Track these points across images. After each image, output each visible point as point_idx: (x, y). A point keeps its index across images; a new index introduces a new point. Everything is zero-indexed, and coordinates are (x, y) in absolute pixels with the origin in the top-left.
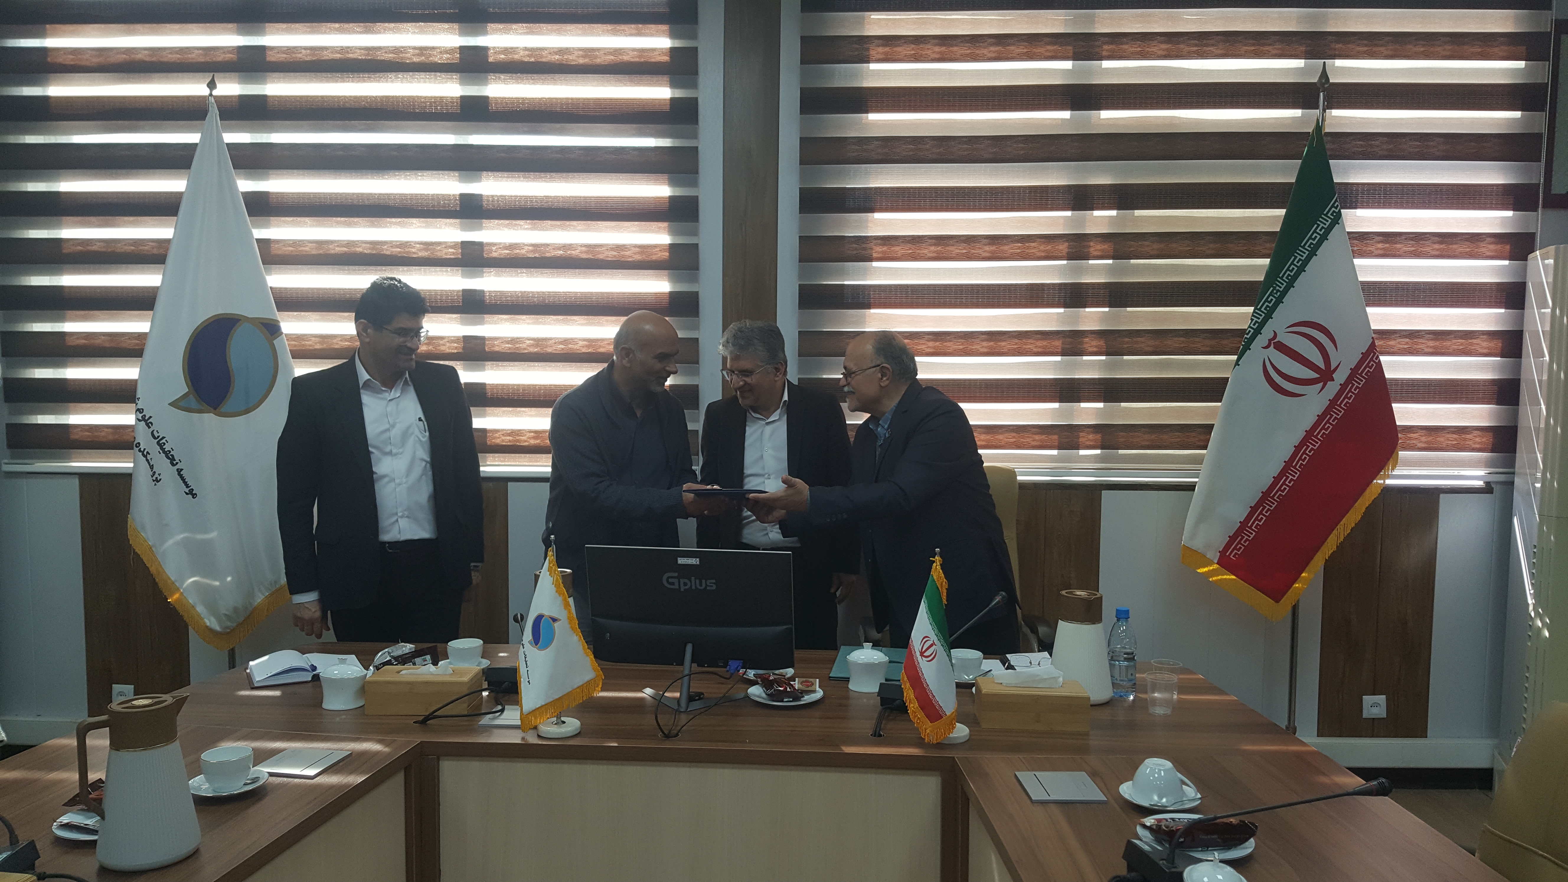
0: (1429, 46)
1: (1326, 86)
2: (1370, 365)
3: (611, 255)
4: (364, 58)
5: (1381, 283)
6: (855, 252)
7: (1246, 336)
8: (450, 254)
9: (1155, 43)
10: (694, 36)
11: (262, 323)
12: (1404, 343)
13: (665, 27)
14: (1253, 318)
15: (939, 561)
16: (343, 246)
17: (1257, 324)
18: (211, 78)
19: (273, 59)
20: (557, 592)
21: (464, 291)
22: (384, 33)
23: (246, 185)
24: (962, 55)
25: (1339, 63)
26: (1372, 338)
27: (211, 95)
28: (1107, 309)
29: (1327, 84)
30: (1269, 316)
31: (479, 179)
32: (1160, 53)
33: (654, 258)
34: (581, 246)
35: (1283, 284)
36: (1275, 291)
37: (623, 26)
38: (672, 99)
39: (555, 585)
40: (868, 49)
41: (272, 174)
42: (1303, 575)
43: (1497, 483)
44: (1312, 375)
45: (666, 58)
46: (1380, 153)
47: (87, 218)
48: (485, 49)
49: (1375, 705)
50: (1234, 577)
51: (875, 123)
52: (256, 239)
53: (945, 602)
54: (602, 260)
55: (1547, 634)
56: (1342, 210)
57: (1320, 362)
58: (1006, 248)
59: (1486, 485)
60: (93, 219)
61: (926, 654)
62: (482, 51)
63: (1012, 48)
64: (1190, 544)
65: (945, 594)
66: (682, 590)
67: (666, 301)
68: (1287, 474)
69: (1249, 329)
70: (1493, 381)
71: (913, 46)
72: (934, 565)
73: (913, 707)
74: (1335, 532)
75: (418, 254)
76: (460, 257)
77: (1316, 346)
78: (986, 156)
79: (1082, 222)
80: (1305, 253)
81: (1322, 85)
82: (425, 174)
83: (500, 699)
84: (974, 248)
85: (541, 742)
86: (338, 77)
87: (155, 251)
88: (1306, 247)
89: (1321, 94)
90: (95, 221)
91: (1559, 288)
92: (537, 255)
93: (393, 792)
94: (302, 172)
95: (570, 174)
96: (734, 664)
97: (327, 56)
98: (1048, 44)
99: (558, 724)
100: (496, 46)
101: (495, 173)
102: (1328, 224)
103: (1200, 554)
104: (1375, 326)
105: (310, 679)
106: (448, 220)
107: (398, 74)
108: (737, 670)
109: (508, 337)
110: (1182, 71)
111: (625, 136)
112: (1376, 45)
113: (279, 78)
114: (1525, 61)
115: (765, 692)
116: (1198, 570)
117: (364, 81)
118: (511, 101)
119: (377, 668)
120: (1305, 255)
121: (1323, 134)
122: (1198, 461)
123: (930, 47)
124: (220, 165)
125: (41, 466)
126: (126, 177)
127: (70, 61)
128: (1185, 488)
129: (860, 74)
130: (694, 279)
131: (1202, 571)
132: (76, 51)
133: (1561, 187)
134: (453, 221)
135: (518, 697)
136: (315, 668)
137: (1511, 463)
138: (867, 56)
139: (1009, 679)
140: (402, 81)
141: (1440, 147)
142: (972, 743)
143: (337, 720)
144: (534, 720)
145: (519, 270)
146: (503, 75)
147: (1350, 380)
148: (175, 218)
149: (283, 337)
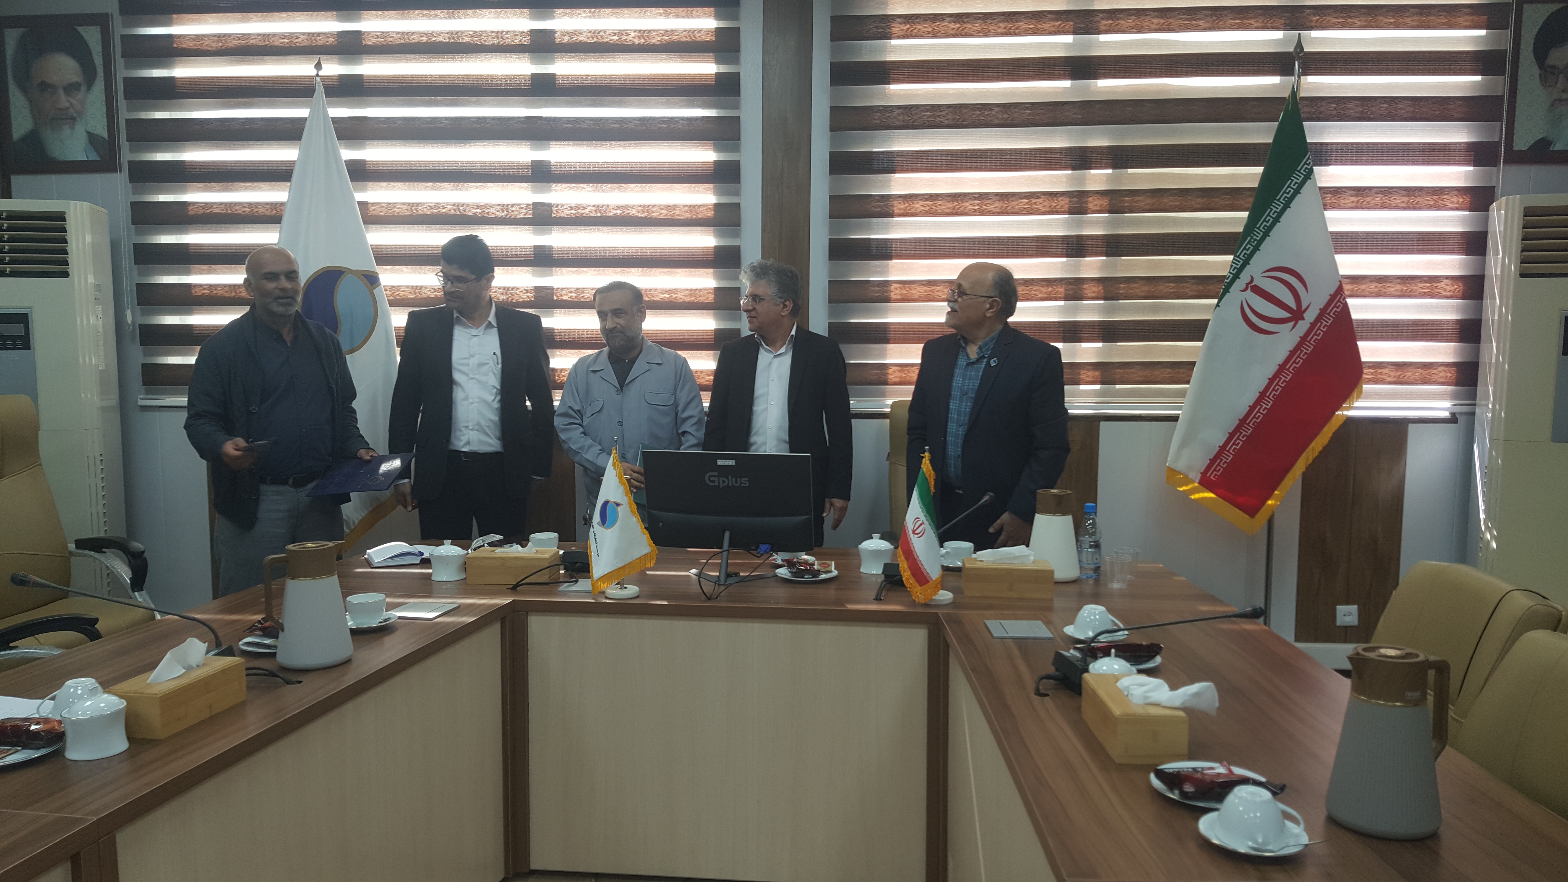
0: (1398, 17)
1: (1301, 55)
2: (1338, 306)
3: (663, 214)
4: (448, 41)
5: (1352, 233)
6: (879, 209)
7: (1226, 280)
8: (523, 214)
9: (1147, 18)
10: (736, 18)
11: (364, 275)
12: (1373, 287)
13: (711, 10)
14: (1232, 264)
15: (928, 456)
17: (1236, 270)
18: (318, 60)
19: (368, 43)
21: (536, 247)
22: (465, 18)
23: (348, 154)
24: (974, 31)
25: (1315, 34)
26: (1340, 282)
27: (317, 75)
28: (1105, 258)
29: (1301, 53)
30: (1246, 262)
31: (547, 147)
32: (1153, 27)
33: (701, 216)
35: (1259, 234)
36: (1252, 240)
37: (674, 9)
38: (717, 74)
40: (890, 27)
41: (369, 144)
42: (1276, 492)
43: (1461, 413)
44: (1285, 314)
45: (711, 38)
46: (1353, 115)
47: (209, 184)
48: (553, 32)
49: (1350, 614)
50: (1211, 495)
51: (898, 95)
52: (358, 202)
53: (933, 489)
54: (656, 219)
55: (1494, 545)
56: (1314, 167)
57: (1292, 304)
58: (1014, 204)
59: (1451, 416)
60: (214, 184)
61: (916, 532)
62: (548, 34)
64: (1172, 467)
65: (933, 483)
66: (721, 487)
67: (711, 254)
68: (1261, 403)
69: (1229, 274)
70: (1457, 320)
71: (931, 23)
73: (907, 575)
76: (532, 217)
77: (1289, 290)
78: (997, 121)
79: (1082, 180)
80: (1280, 206)
81: (1298, 54)
82: (501, 143)
83: (574, 574)
84: (985, 205)
85: (608, 601)
86: (425, 58)
87: (268, 213)
88: (1281, 200)
89: (1297, 62)
90: (216, 186)
91: (1508, 233)
92: (599, 214)
93: (492, 635)
94: (394, 142)
95: (627, 142)
96: (763, 547)
97: (416, 39)
98: (1052, 20)
99: (621, 588)
100: (563, 29)
101: (562, 141)
102: (1301, 179)
103: (1182, 474)
104: (1343, 271)
105: (418, 562)
106: (521, 184)
107: (478, 54)
108: (766, 552)
109: (574, 287)
110: (1176, 43)
111: (676, 108)
112: (1350, 17)
113: (373, 59)
114: (1486, 29)
115: (790, 572)
116: (1178, 489)
117: (448, 61)
118: (576, 78)
119: (475, 549)
120: (1280, 208)
121: (1298, 98)
122: (1182, 394)
123: (946, 24)
124: (325, 137)
125: (173, 400)
126: (243, 147)
127: (193, 46)
128: (1174, 419)
129: (883, 50)
130: (737, 235)
131: (1181, 489)
132: (198, 37)
133: (1521, 143)
134: (526, 185)
135: (589, 572)
136: (422, 554)
137: (1473, 396)
138: (890, 33)
139: (988, 557)
140: (482, 61)
141: (1408, 109)
142: (954, 604)
143: (444, 587)
144: (602, 584)
145: (583, 228)
146: (569, 54)
147: (1319, 319)
148: (289, 184)
149: (381, 287)
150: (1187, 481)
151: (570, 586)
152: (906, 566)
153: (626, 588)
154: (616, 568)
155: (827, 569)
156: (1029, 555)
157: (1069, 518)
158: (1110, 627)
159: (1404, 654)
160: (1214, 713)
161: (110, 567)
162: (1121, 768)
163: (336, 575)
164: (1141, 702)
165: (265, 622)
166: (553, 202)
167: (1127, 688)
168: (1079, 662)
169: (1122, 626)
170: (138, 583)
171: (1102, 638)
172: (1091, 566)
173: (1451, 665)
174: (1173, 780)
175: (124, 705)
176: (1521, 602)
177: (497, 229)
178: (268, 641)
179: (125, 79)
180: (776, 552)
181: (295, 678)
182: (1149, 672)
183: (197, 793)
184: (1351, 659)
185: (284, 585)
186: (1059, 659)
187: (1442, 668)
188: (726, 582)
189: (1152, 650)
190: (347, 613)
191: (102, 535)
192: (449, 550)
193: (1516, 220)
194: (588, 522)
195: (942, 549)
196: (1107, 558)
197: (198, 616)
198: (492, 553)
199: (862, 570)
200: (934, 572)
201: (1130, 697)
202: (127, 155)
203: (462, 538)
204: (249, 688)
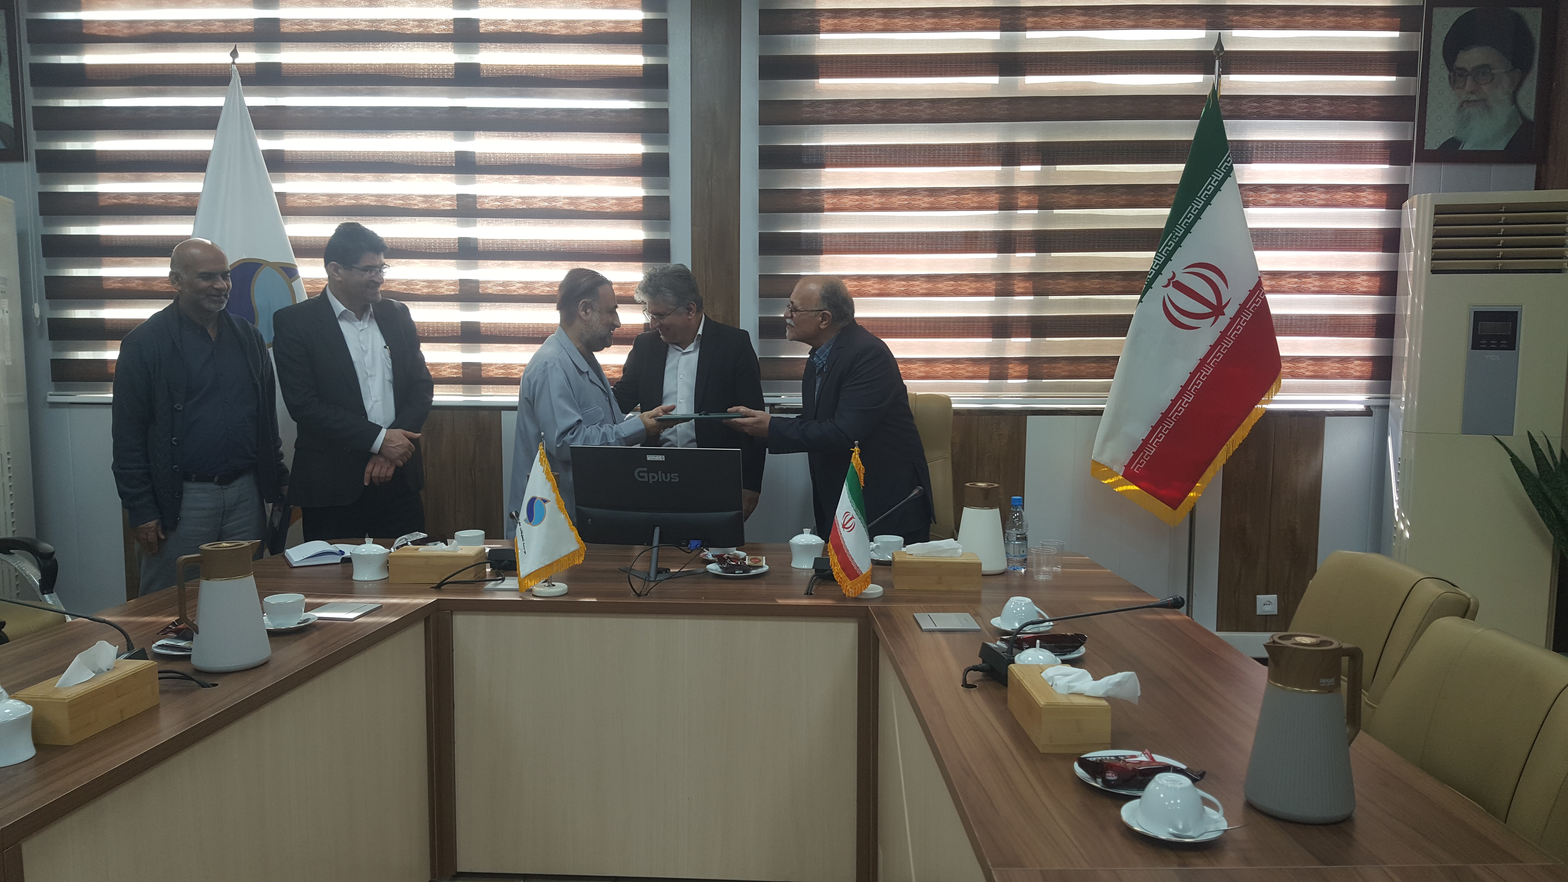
0: (1316, 18)
1: (1221, 54)
2: (1257, 301)
4: (369, 29)
5: (1273, 229)
6: (809, 204)
7: (1148, 276)
8: (447, 205)
9: (1072, 16)
10: (664, 9)
11: (281, 268)
12: (1292, 282)
13: (638, 2)
14: (1155, 260)
15: (858, 451)
16: (351, 199)
17: (1158, 266)
18: (234, 47)
19: (287, 30)
20: (546, 479)
21: (460, 239)
22: (386, 6)
23: (265, 144)
24: (902, 27)
25: (1236, 33)
26: (1259, 277)
27: (234, 63)
28: (1033, 254)
29: (1221, 52)
30: (1168, 259)
31: (471, 138)
32: (1078, 24)
33: (630, 208)
34: (564, 198)
35: (1181, 230)
36: (1174, 237)
38: (645, 66)
39: (546, 473)
40: (819, 22)
41: (287, 134)
42: (1197, 484)
43: (1375, 407)
44: (1205, 310)
45: (639, 29)
46: (1273, 113)
47: (121, 174)
48: (477, 21)
49: (1270, 603)
50: (1137, 488)
51: (827, 89)
52: (275, 193)
53: (862, 484)
54: (583, 211)
55: (1407, 535)
56: (1234, 165)
57: (1212, 299)
58: (943, 199)
59: (1366, 409)
60: (126, 175)
61: (846, 526)
62: (473, 23)
63: (947, 20)
64: (1098, 460)
65: (862, 478)
66: (651, 482)
67: (640, 248)
68: (1183, 397)
69: (1152, 270)
70: (1374, 316)
71: (859, 18)
72: (854, 454)
73: (837, 569)
74: (1225, 447)
75: (418, 206)
76: (456, 208)
77: (1210, 285)
78: (925, 117)
79: (1011, 176)
80: (1201, 203)
81: (1218, 53)
82: (424, 133)
83: (501, 572)
84: (914, 200)
85: (535, 599)
86: (345, 47)
87: (183, 204)
88: (1202, 197)
89: (1217, 62)
90: (128, 176)
91: (1420, 232)
92: (525, 207)
93: (416, 635)
94: (313, 132)
95: (554, 133)
96: (694, 543)
97: (335, 27)
98: (978, 17)
99: (549, 586)
100: (487, 18)
101: (487, 132)
102: (1221, 176)
103: (1107, 467)
104: (1262, 267)
105: (340, 561)
106: (445, 175)
107: (400, 43)
108: (696, 548)
109: (499, 280)
110: (1097, 41)
111: (603, 99)
112: (1269, 17)
113: (292, 47)
114: (1400, 31)
115: (720, 567)
116: (1103, 481)
117: (369, 50)
118: (501, 68)
119: (398, 548)
120: (1201, 205)
121: (1218, 97)
122: (1107, 388)
123: (874, 19)
124: (242, 127)
125: (83, 397)
126: (156, 136)
127: (104, 32)
128: (1099, 412)
129: (812, 44)
130: (666, 228)
131: (1106, 482)
132: (109, 23)
133: (1433, 143)
134: (449, 176)
135: (516, 570)
136: (342, 553)
137: (1387, 389)
138: (818, 28)
139: (918, 551)
140: (404, 50)
141: (1326, 108)
142: (884, 598)
143: (366, 587)
144: (529, 582)
145: (509, 220)
146: (493, 44)
147: (1239, 314)
148: (203, 174)
149: (300, 281)
150: (1113, 474)
151: (496, 585)
152: (836, 561)
153: (554, 585)
154: (543, 566)
155: (758, 564)
156: (958, 548)
157: (997, 511)
158: (1036, 618)
159: (1319, 642)
160: (1136, 702)
161: (18, 569)
162: (1046, 757)
163: (252, 575)
164: (1065, 693)
165: (179, 624)
166: (478, 193)
167: (1052, 678)
168: (1005, 653)
169: (1047, 618)
170: (48, 585)
171: (1027, 629)
172: (1018, 559)
173: (1364, 652)
174: (1096, 768)
175: (31, 711)
176: (1431, 590)
177: (419, 221)
178: (182, 644)
179: (31, 65)
180: (707, 548)
181: (209, 681)
182: (1073, 663)
183: (108, 800)
184: (1267, 647)
185: (198, 586)
186: (986, 651)
187: (1355, 655)
188: (656, 578)
189: (1077, 641)
190: (265, 614)
191: (10, 535)
192: (371, 548)
193: (1427, 218)
194: (515, 518)
195: (872, 543)
196: (1033, 551)
197: (108, 619)
198: (416, 552)
199: (793, 565)
200: (864, 566)
201: (1054, 687)
202: (34, 143)
203: (384, 536)
204: (162, 692)
